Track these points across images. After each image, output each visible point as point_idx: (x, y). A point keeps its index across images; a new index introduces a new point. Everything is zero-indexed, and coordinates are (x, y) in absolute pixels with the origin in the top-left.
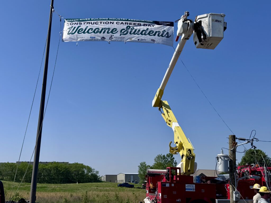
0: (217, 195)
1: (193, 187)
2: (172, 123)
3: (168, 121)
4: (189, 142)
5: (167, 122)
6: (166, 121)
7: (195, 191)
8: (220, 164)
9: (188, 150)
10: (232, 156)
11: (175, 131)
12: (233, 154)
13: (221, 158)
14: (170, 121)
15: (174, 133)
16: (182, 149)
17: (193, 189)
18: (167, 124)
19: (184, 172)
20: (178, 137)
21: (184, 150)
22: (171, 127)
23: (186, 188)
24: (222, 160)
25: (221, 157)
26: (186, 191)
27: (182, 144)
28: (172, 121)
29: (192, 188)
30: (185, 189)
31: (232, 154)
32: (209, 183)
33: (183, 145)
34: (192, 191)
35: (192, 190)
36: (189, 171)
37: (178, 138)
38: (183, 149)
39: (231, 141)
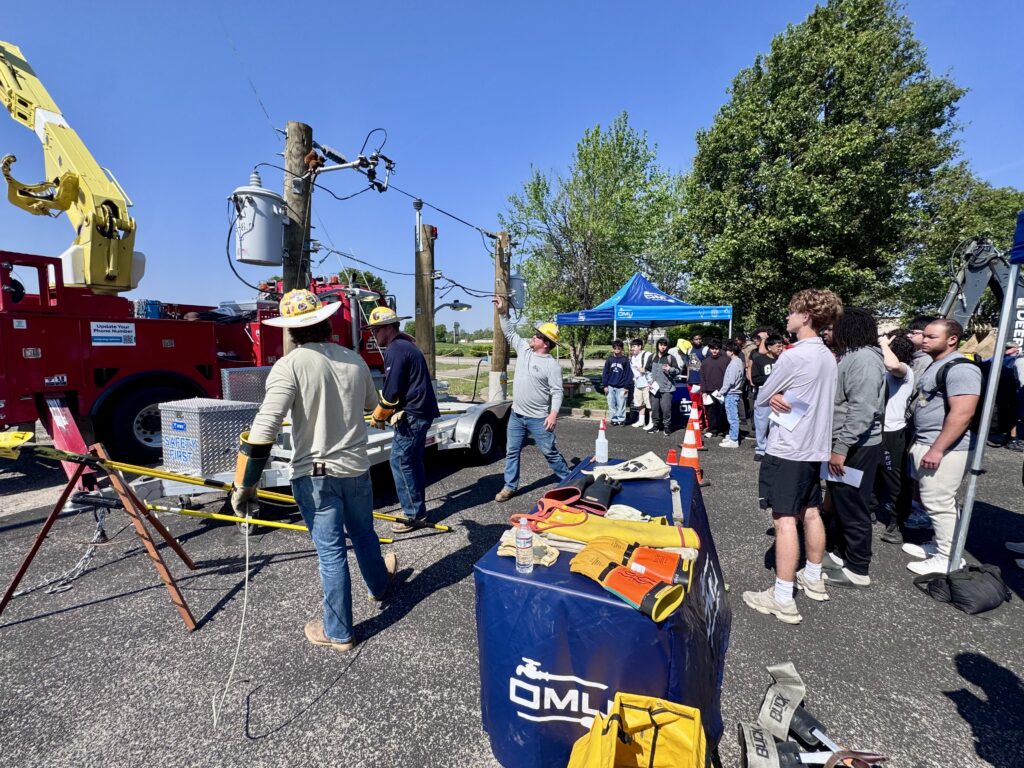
0: (220, 354)
1: (125, 332)
2: (34, 111)
3: (13, 101)
4: (111, 180)
5: (9, 107)
6: (6, 104)
7: (134, 344)
8: (248, 227)
9: (103, 200)
10: (298, 206)
11: (47, 138)
12: (301, 198)
13: (251, 202)
14: (23, 103)
15: (45, 147)
16: (76, 202)
17: (128, 339)
18: (12, 115)
19: (89, 282)
20: (60, 159)
21: (83, 201)
22: (32, 128)
23: (93, 334)
24: (257, 211)
25: (255, 198)
26: (94, 344)
27: (78, 180)
28: (34, 105)
29: (121, 335)
30: (90, 339)
31: (298, 200)
32: (191, 320)
33: (82, 185)
34: (122, 344)
35: (121, 341)
36: (110, 278)
37: (60, 163)
38: (79, 201)
39: (298, 145)
